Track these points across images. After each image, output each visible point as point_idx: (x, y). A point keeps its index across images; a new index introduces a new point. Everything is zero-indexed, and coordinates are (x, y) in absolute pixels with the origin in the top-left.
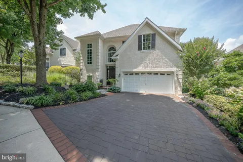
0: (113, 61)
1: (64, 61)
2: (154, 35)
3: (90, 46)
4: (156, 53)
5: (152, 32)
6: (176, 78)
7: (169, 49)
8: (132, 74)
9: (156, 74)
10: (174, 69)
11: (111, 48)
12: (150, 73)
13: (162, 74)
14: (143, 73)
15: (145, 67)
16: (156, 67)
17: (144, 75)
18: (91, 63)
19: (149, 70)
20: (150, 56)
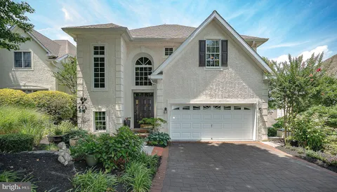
0: (150, 84)
1: (27, 78)
2: (225, 43)
3: (99, 50)
4: (228, 73)
5: (221, 38)
6: (259, 115)
7: (249, 68)
8: (187, 108)
9: (228, 107)
10: (256, 100)
11: (141, 59)
12: (217, 107)
13: (237, 108)
14: (207, 107)
15: (211, 96)
16: (229, 97)
17: (207, 111)
18: (103, 86)
19: (217, 101)
20: (219, 78)
